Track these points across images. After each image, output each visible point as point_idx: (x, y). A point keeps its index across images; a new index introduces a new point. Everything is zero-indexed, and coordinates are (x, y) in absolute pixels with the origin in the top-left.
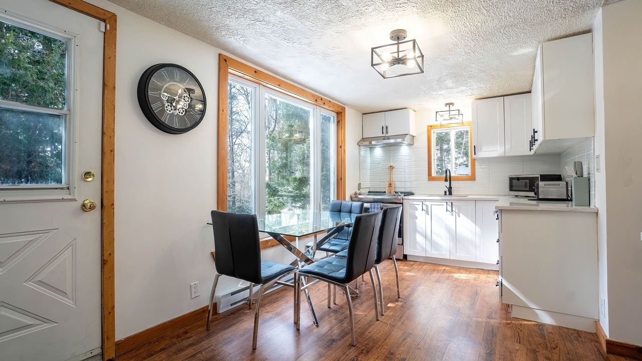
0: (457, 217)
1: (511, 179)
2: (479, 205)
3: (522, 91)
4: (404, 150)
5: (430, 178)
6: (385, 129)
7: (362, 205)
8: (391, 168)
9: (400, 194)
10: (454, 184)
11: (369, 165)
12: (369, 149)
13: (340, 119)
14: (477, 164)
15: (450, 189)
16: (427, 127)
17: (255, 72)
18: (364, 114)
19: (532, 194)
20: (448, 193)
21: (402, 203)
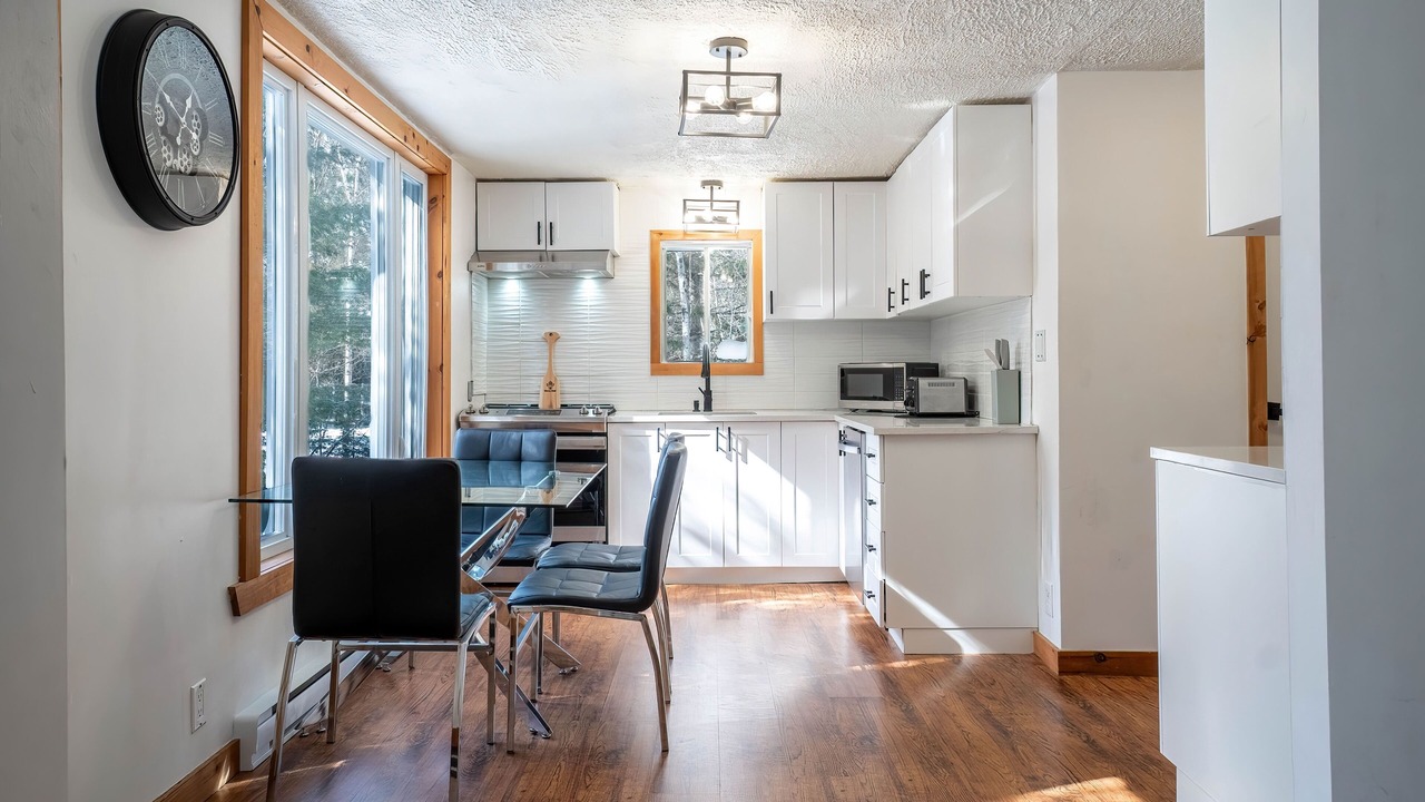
0: (741, 463)
1: (843, 372)
2: (788, 431)
3: (865, 175)
4: (588, 290)
5: (657, 368)
6: (546, 231)
7: (552, 441)
8: (552, 338)
9: (600, 411)
10: (716, 382)
11: (485, 327)
12: (485, 282)
13: (437, 192)
14: (766, 334)
15: (708, 393)
16: (648, 234)
17: (308, 48)
18: (479, 180)
19: (900, 405)
20: (701, 407)
21: (605, 435)
